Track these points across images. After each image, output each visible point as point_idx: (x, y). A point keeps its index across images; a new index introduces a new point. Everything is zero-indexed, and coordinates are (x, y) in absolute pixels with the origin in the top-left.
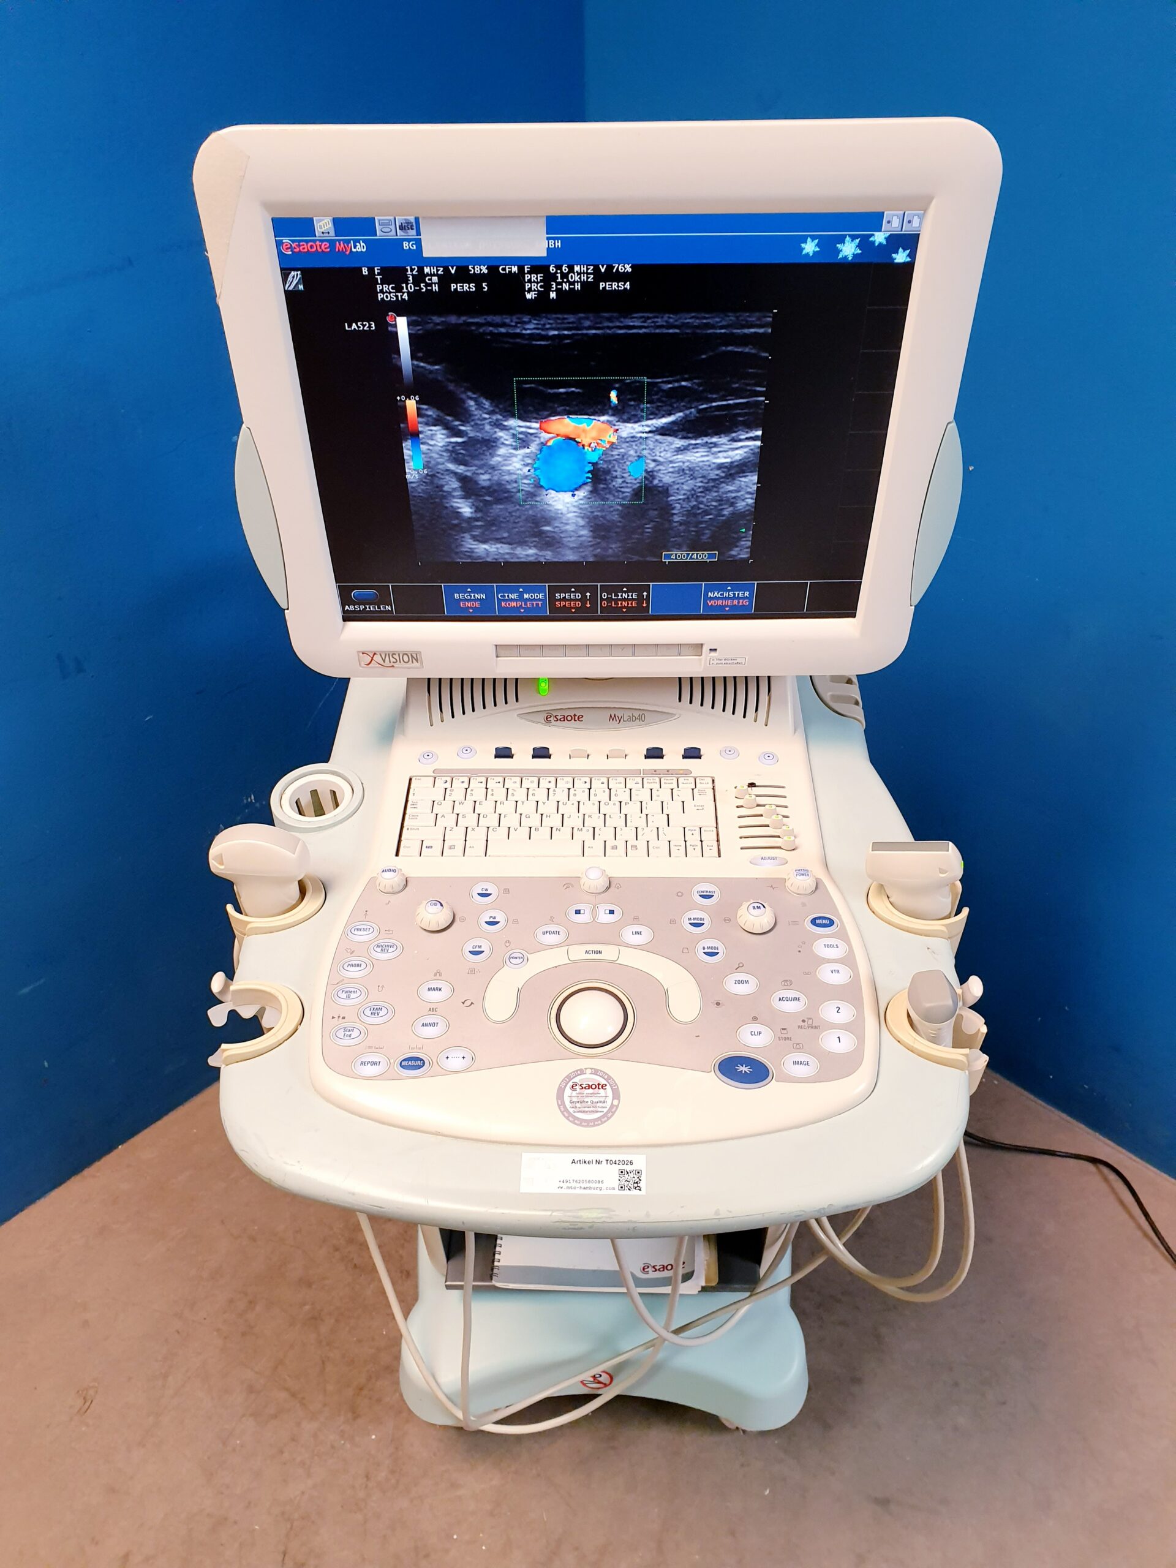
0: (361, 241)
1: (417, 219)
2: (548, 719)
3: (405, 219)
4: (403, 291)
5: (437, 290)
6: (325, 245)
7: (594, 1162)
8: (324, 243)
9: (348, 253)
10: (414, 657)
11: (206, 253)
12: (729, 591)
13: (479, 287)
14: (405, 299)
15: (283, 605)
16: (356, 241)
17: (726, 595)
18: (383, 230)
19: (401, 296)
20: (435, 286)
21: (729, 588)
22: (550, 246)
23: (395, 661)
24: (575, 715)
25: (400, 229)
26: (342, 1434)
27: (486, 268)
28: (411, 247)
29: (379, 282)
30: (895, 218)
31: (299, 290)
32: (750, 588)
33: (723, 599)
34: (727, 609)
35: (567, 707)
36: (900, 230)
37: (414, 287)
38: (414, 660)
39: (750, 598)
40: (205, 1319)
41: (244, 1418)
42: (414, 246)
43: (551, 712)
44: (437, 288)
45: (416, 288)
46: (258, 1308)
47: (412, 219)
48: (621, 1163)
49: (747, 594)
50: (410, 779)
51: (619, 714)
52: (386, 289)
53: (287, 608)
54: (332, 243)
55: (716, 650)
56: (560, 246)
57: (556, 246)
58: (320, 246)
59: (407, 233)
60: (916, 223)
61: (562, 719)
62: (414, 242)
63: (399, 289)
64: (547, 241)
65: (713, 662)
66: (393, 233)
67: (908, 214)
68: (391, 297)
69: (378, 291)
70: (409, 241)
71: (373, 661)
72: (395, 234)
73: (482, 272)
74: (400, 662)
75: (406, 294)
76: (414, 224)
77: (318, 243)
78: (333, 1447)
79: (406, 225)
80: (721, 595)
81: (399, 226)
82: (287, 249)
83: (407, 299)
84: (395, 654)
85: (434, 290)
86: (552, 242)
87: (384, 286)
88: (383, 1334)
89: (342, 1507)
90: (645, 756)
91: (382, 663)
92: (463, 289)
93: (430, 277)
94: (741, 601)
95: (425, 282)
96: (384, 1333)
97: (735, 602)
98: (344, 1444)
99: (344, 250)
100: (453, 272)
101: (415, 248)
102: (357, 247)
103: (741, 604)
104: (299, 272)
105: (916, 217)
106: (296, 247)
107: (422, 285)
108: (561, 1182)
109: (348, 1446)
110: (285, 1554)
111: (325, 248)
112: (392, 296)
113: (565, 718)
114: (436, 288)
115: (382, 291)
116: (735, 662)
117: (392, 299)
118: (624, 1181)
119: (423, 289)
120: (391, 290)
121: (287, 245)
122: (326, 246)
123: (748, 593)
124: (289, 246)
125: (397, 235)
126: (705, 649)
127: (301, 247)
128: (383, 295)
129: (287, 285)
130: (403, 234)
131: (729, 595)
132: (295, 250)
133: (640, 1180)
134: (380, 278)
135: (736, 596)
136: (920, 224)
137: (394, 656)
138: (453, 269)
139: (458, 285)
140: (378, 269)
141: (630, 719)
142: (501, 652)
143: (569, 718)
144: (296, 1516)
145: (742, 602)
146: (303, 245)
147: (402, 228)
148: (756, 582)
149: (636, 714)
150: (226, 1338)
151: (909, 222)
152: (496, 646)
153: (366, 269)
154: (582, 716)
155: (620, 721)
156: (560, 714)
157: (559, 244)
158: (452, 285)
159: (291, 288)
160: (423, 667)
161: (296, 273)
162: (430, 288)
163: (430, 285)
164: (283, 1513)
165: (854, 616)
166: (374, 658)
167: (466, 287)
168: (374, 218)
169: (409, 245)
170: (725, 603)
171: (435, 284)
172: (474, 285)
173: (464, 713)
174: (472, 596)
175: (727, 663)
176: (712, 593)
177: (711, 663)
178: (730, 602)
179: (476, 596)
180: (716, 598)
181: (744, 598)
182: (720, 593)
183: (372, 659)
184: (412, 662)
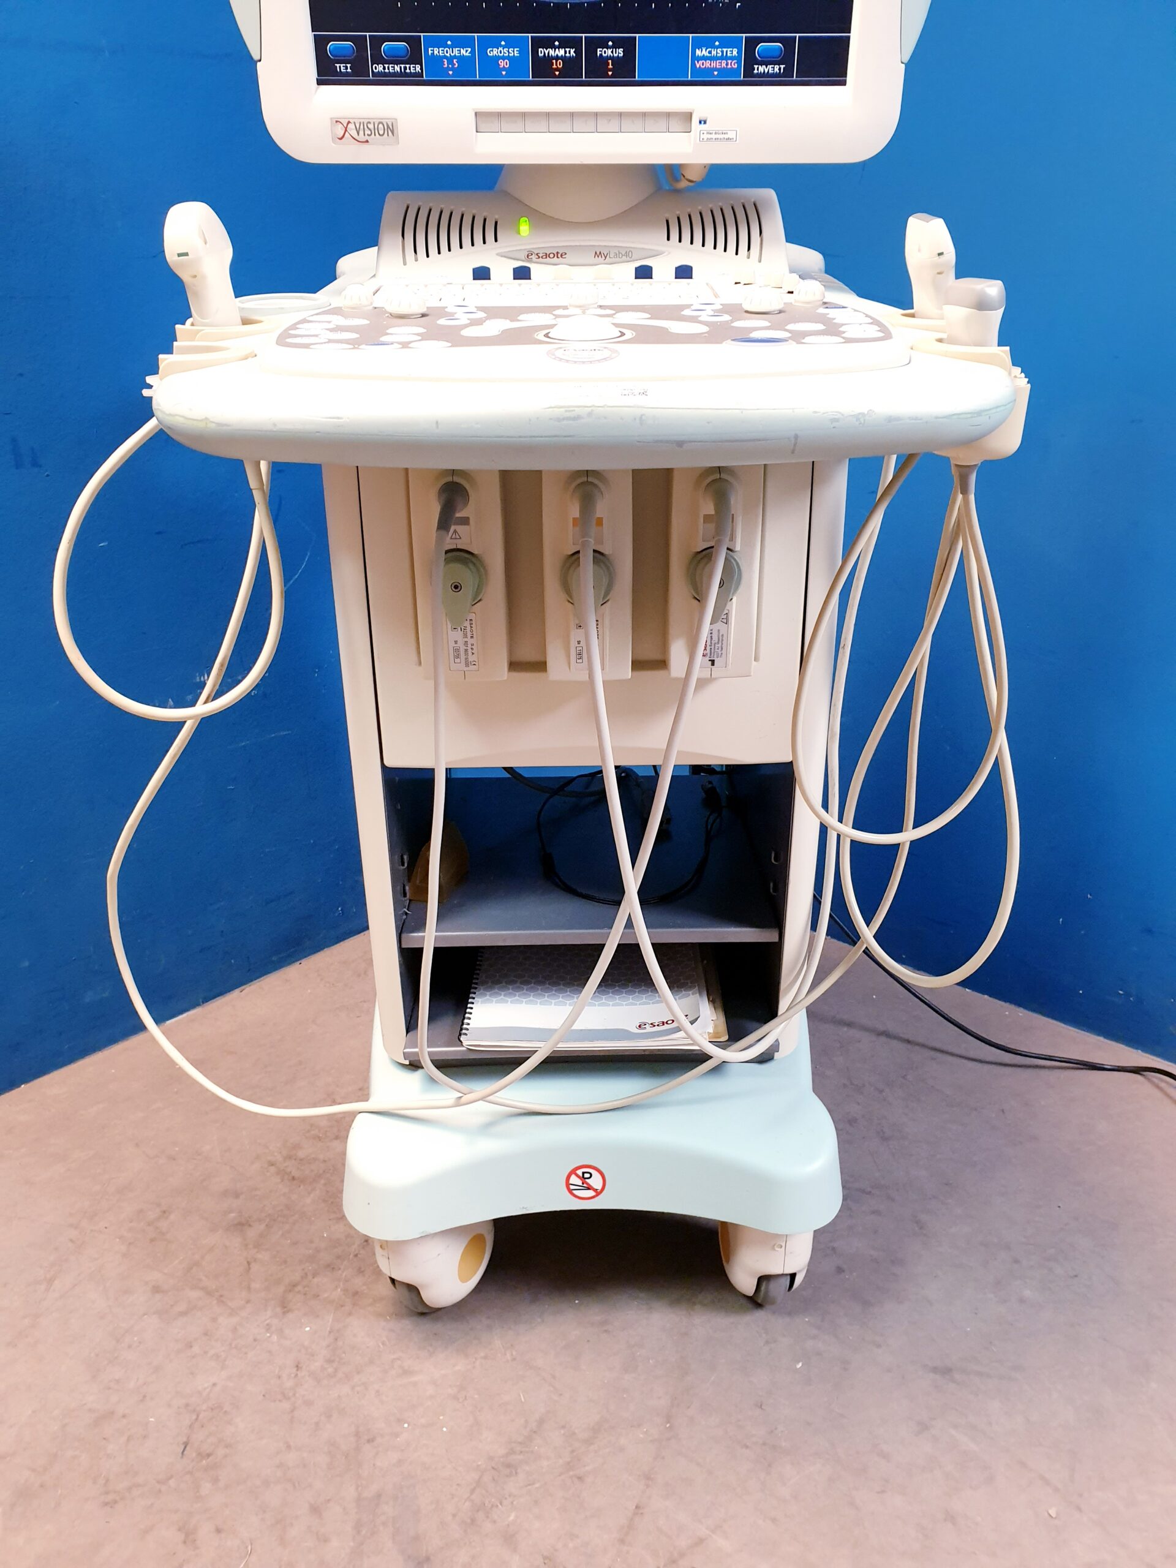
2: (529, 257)
10: (390, 129)
12: (717, 47)
15: (256, 57)
17: (714, 53)
21: (717, 43)
23: (370, 133)
24: (558, 253)
26: (268, 1328)
32: (737, 44)
33: (712, 59)
34: (715, 72)
38: (389, 132)
39: (738, 58)
40: (106, 1228)
41: (146, 1316)
43: (533, 251)
46: (172, 1217)
49: (736, 51)
51: (605, 251)
53: (259, 59)
55: (705, 121)
61: (545, 257)
65: (703, 136)
71: (347, 135)
74: (375, 135)
78: (255, 1340)
80: (709, 52)
84: (370, 123)
88: (323, 1236)
89: (264, 1396)
91: (355, 136)
94: (729, 62)
96: (325, 1235)
97: (724, 63)
98: (270, 1337)
103: (729, 66)
109: (275, 1338)
110: (186, 1445)
113: (547, 256)
116: (726, 136)
126: (694, 119)
131: (717, 53)
135: (725, 54)
137: (369, 125)
141: (617, 256)
142: (482, 127)
143: (552, 256)
144: (204, 1407)
145: (731, 63)
148: (743, 36)
149: (623, 251)
150: (130, 1244)
152: (476, 112)
154: (566, 254)
155: (606, 257)
156: (541, 252)
160: (399, 143)
164: (187, 1405)
165: (844, 83)
166: (347, 132)
170: (713, 64)
173: (439, 253)
174: (453, 53)
175: (718, 139)
176: (700, 50)
177: (701, 140)
178: (718, 64)
179: (457, 52)
180: (704, 58)
181: (732, 58)
182: (708, 50)
183: (346, 130)
184: (388, 135)
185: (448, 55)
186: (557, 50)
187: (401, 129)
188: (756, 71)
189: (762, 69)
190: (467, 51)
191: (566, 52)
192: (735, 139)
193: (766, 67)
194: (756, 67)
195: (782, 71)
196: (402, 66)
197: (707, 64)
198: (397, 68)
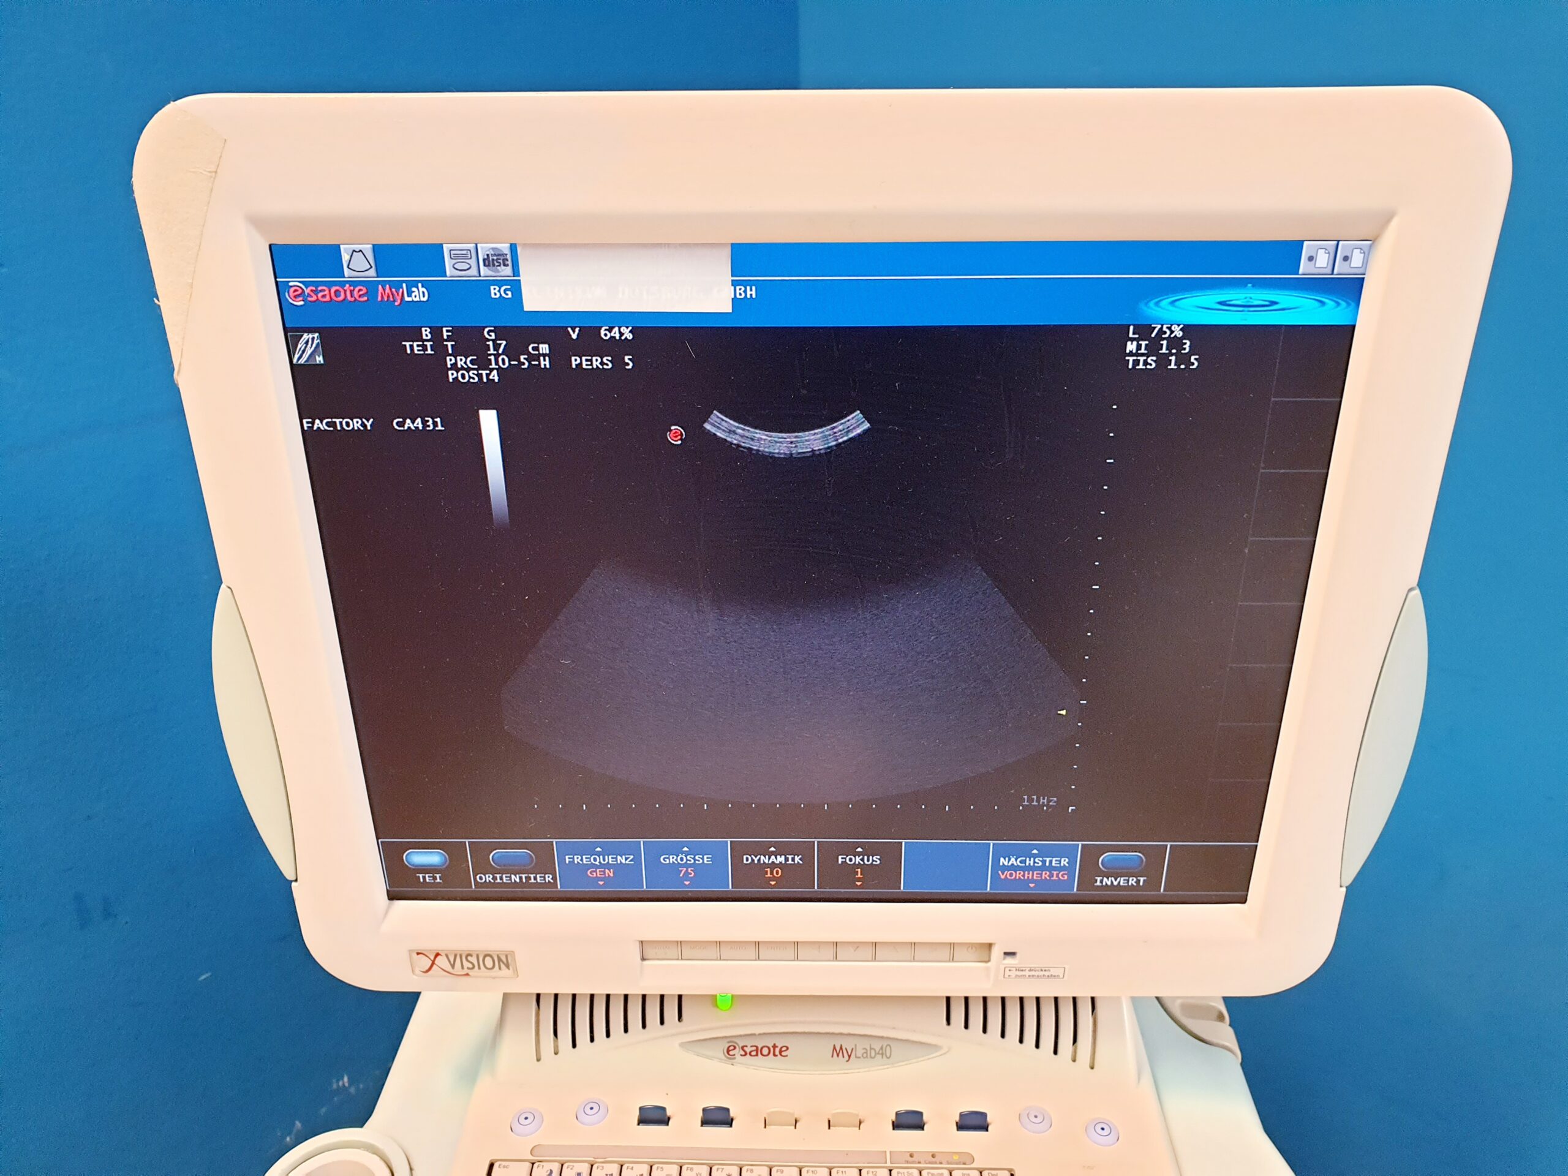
0: (420, 285)
1: (513, 248)
2: (731, 1053)
3: (493, 249)
4: (490, 367)
5: (548, 366)
6: (360, 290)
8: (357, 289)
9: (396, 304)
10: (504, 961)
11: (156, 301)
12: (1035, 856)
13: (618, 362)
14: (494, 380)
15: (289, 875)
16: (411, 285)
17: (1029, 862)
18: (455, 266)
19: (488, 375)
20: (545, 360)
21: (1035, 851)
22: (738, 296)
23: (471, 966)
24: (775, 1046)
25: (485, 265)
27: (630, 332)
28: (504, 295)
29: (450, 352)
30: (1321, 252)
31: (317, 364)
32: (1070, 853)
33: (1024, 869)
34: (1032, 885)
35: (762, 1032)
36: (1330, 273)
37: (509, 361)
38: (502, 966)
39: (1069, 869)
42: (509, 293)
43: (734, 1040)
44: (547, 363)
45: (512, 363)
47: (505, 248)
49: (1064, 862)
50: (491, 1166)
51: (848, 1044)
52: (462, 363)
53: (294, 879)
54: (370, 286)
55: (1013, 954)
56: (754, 296)
57: (748, 296)
58: (352, 292)
59: (498, 271)
60: (1357, 260)
61: (754, 1053)
62: (509, 287)
63: (483, 363)
64: (733, 288)
65: (1010, 973)
66: (473, 271)
67: (1343, 245)
68: (470, 377)
69: (449, 366)
70: (500, 283)
71: (435, 966)
72: (477, 275)
73: (623, 338)
74: (479, 968)
75: (495, 372)
76: (509, 257)
77: (347, 285)
79: (495, 258)
80: (1021, 862)
81: (484, 260)
82: (295, 297)
83: (496, 380)
84: (471, 955)
85: (543, 366)
86: (740, 289)
87: (459, 358)
90: (893, 1122)
91: (449, 968)
92: (592, 365)
93: (536, 345)
94: (1055, 873)
95: (529, 354)
97: (1045, 875)
99: (391, 299)
100: (574, 336)
101: (510, 296)
102: (413, 294)
103: (1055, 878)
104: (316, 335)
105: (1357, 252)
106: (312, 294)
107: (522, 358)
111: (360, 296)
112: (472, 375)
113: (758, 1051)
114: (545, 363)
115: (454, 366)
116: (1047, 973)
117: (472, 380)
119: (524, 364)
120: (470, 365)
121: (295, 291)
122: (361, 293)
123: (1067, 860)
124: (300, 291)
125: (480, 276)
126: (997, 953)
127: (320, 295)
128: (457, 373)
129: (297, 356)
130: (491, 273)
131: (1035, 862)
132: (309, 299)
134: (452, 345)
135: (1047, 864)
136: (1365, 262)
137: (469, 958)
138: (574, 332)
139: (584, 358)
140: (447, 331)
141: (867, 1055)
142: (649, 953)
143: (765, 1051)
145: (1057, 875)
146: (324, 290)
147: (487, 262)
148: (1080, 843)
149: (877, 1046)
151: (1346, 259)
152: (642, 942)
153: (429, 330)
154: (787, 1048)
155: (849, 1056)
156: (749, 1043)
157: (752, 292)
158: (573, 358)
159: (302, 361)
160: (518, 976)
161: (311, 336)
162: (537, 363)
163: (537, 357)
165: (1243, 901)
166: (436, 962)
167: (596, 362)
168: (440, 247)
169: (499, 291)
170: (1028, 875)
171: (544, 355)
172: (610, 358)
173: (592, 1039)
174: (604, 860)
175: (1033, 976)
176: (1007, 859)
177: (1006, 976)
178: (1035, 875)
179: (610, 860)
180: (1013, 868)
181: (1060, 869)
182: (1019, 860)
183: (433, 963)
184: (500, 968)
185: (597, 863)
186: (773, 857)
187: (520, 959)
188: (1098, 883)
189: (1107, 881)
190: (626, 859)
191: (787, 859)
192: (1062, 976)
193: (1116, 880)
194: (1099, 879)
195: (1141, 884)
196: (524, 876)
197: (1019, 875)
198: (516, 878)
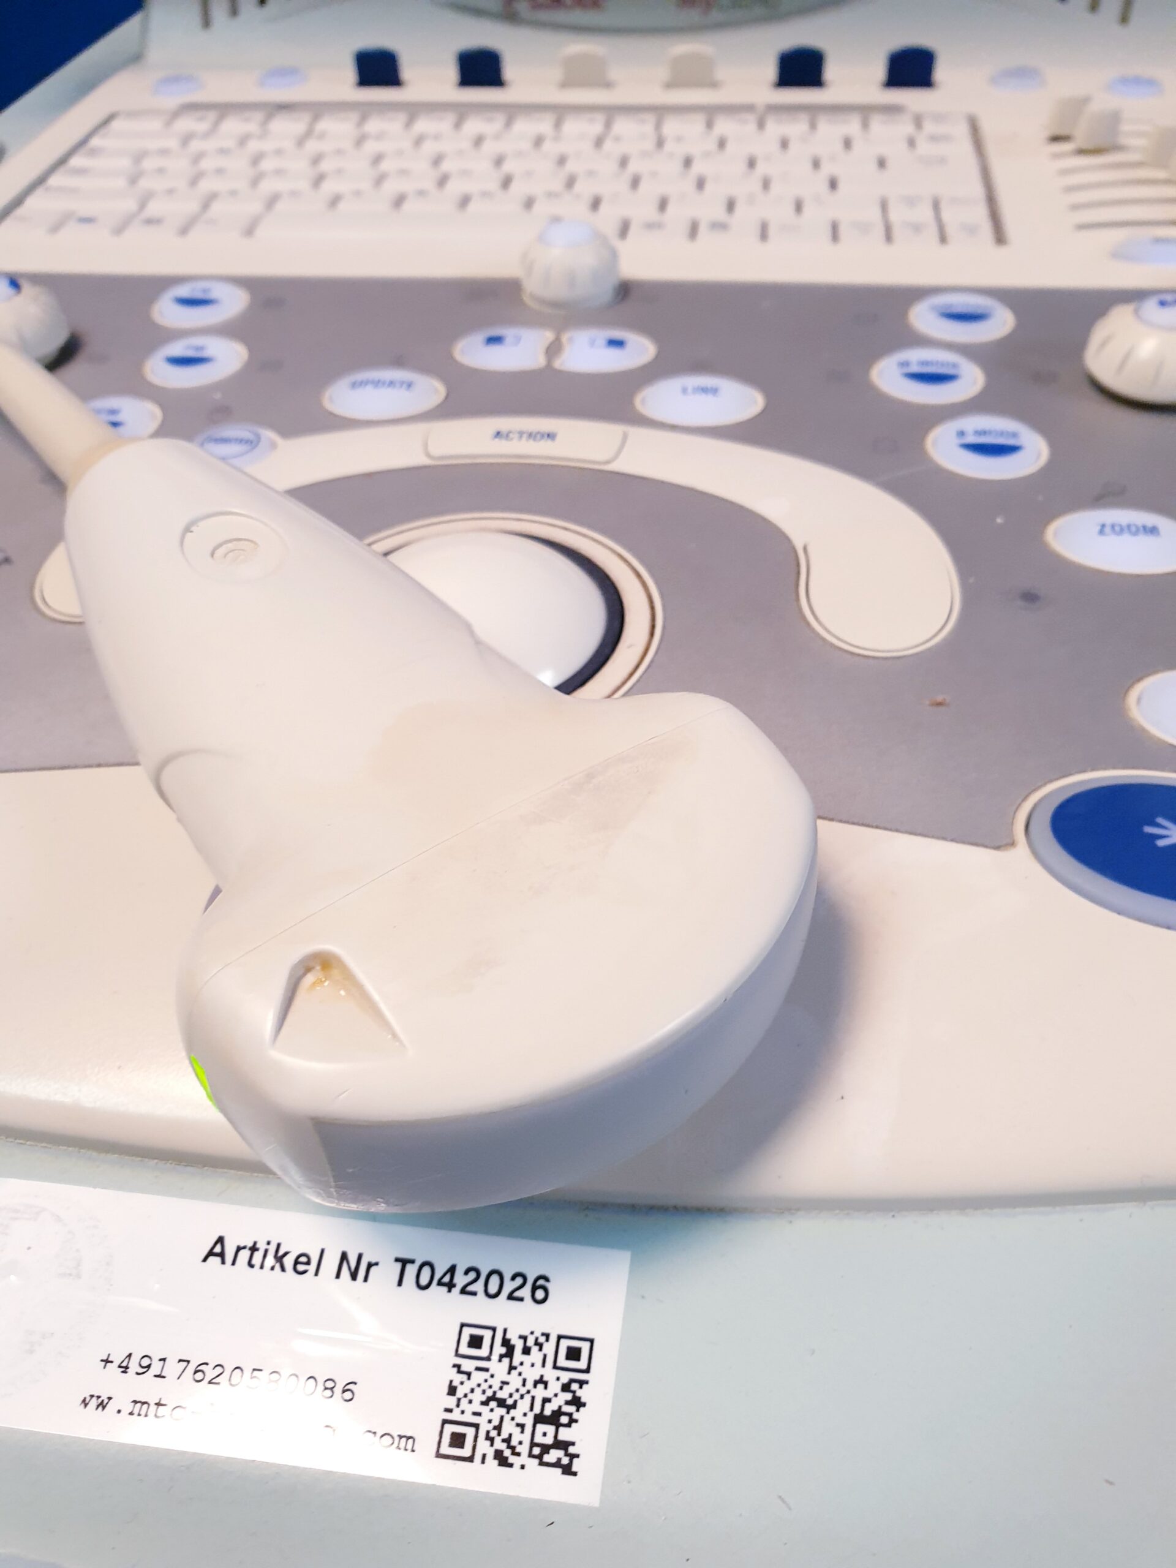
7: (331, 1262)
48: (479, 1287)
108: (113, 1368)
118: (478, 1397)
133: (577, 1402)
